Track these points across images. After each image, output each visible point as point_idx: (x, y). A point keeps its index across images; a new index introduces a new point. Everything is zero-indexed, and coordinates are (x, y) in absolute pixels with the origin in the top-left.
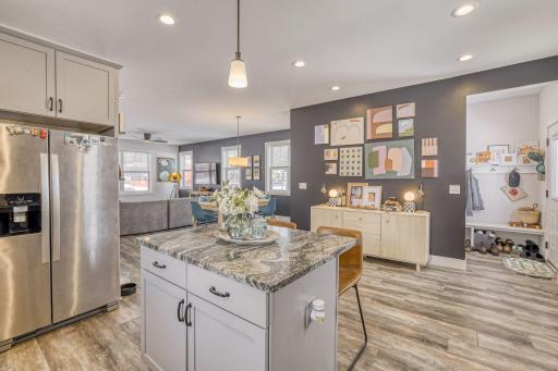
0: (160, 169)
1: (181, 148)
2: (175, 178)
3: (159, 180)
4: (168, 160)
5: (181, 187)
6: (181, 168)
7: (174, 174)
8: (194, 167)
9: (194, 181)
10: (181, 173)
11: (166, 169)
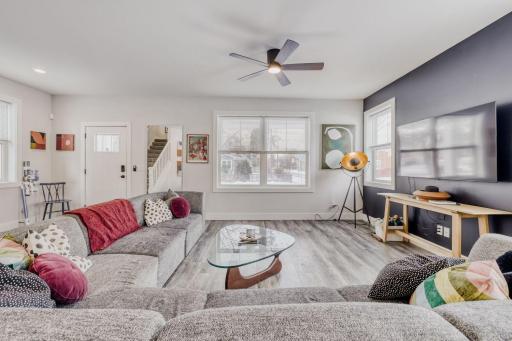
0: (326, 145)
1: (368, 103)
2: (354, 163)
3: (325, 167)
4: (341, 128)
5: (368, 181)
6: (369, 143)
7: (352, 155)
8: (397, 139)
9: (396, 171)
10: (368, 154)
11: (337, 145)
